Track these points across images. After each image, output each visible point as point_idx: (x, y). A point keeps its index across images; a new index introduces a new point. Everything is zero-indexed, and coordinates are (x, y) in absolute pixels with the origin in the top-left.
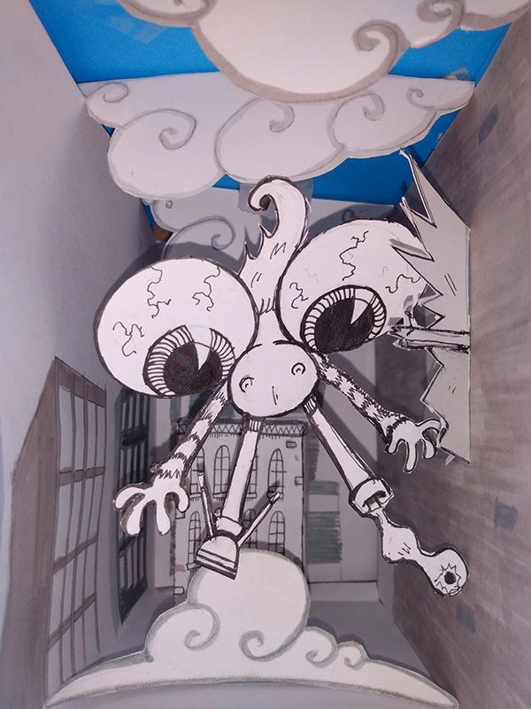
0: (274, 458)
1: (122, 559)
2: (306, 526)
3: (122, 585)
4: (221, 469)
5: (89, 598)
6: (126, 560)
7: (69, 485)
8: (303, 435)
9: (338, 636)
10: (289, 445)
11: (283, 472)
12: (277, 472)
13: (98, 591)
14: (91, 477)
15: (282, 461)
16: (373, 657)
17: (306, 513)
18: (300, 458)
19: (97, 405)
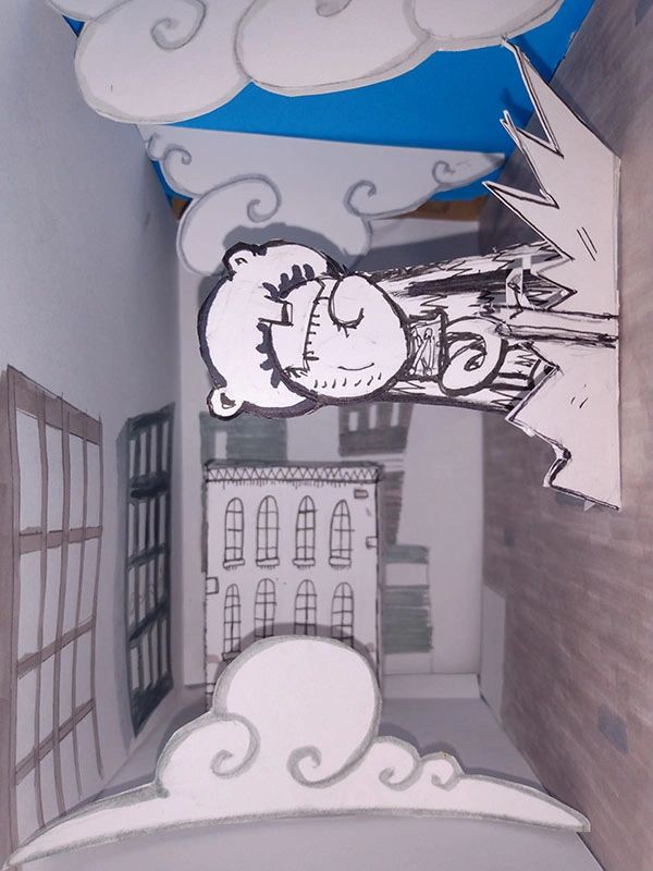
0: (338, 512)
1: (134, 652)
2: (382, 602)
3: (135, 685)
4: (267, 528)
5: (83, 707)
6: (140, 652)
7: (38, 553)
8: (376, 481)
9: (422, 746)
10: (358, 494)
11: (350, 531)
12: (341, 530)
13: (96, 695)
14: (77, 542)
15: (348, 515)
16: (469, 771)
17: (381, 586)
18: (373, 513)
19: (86, 440)
